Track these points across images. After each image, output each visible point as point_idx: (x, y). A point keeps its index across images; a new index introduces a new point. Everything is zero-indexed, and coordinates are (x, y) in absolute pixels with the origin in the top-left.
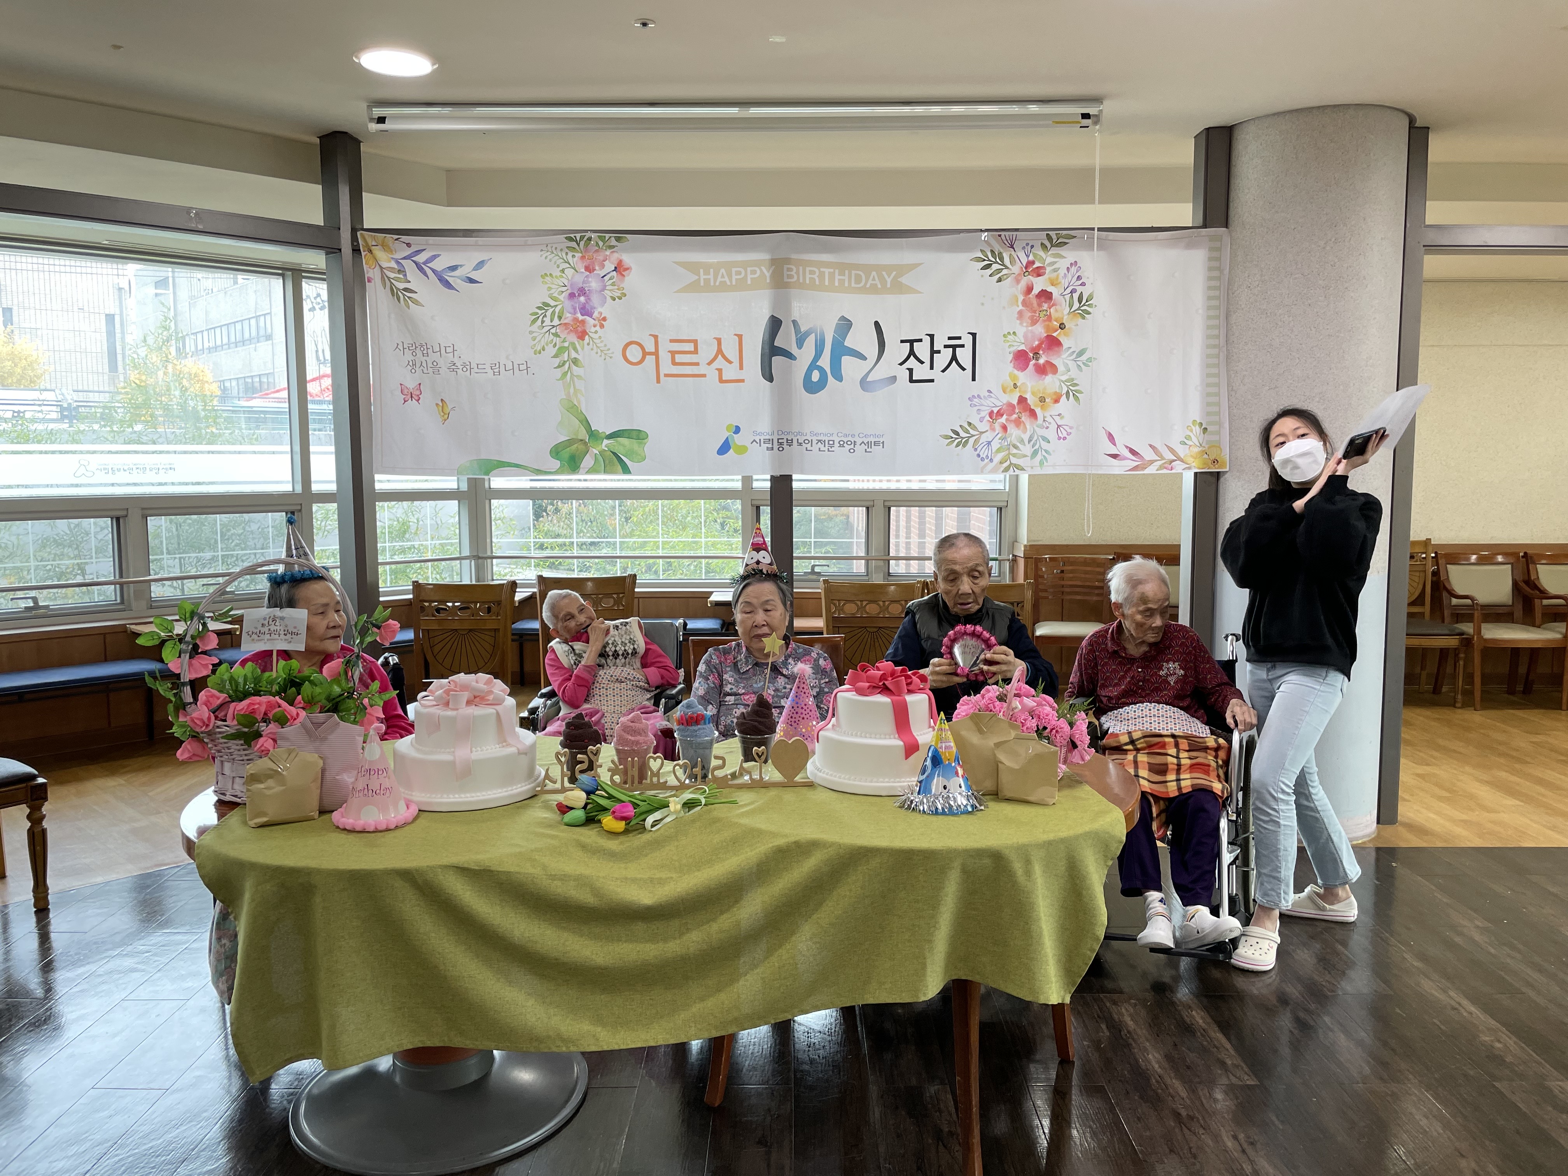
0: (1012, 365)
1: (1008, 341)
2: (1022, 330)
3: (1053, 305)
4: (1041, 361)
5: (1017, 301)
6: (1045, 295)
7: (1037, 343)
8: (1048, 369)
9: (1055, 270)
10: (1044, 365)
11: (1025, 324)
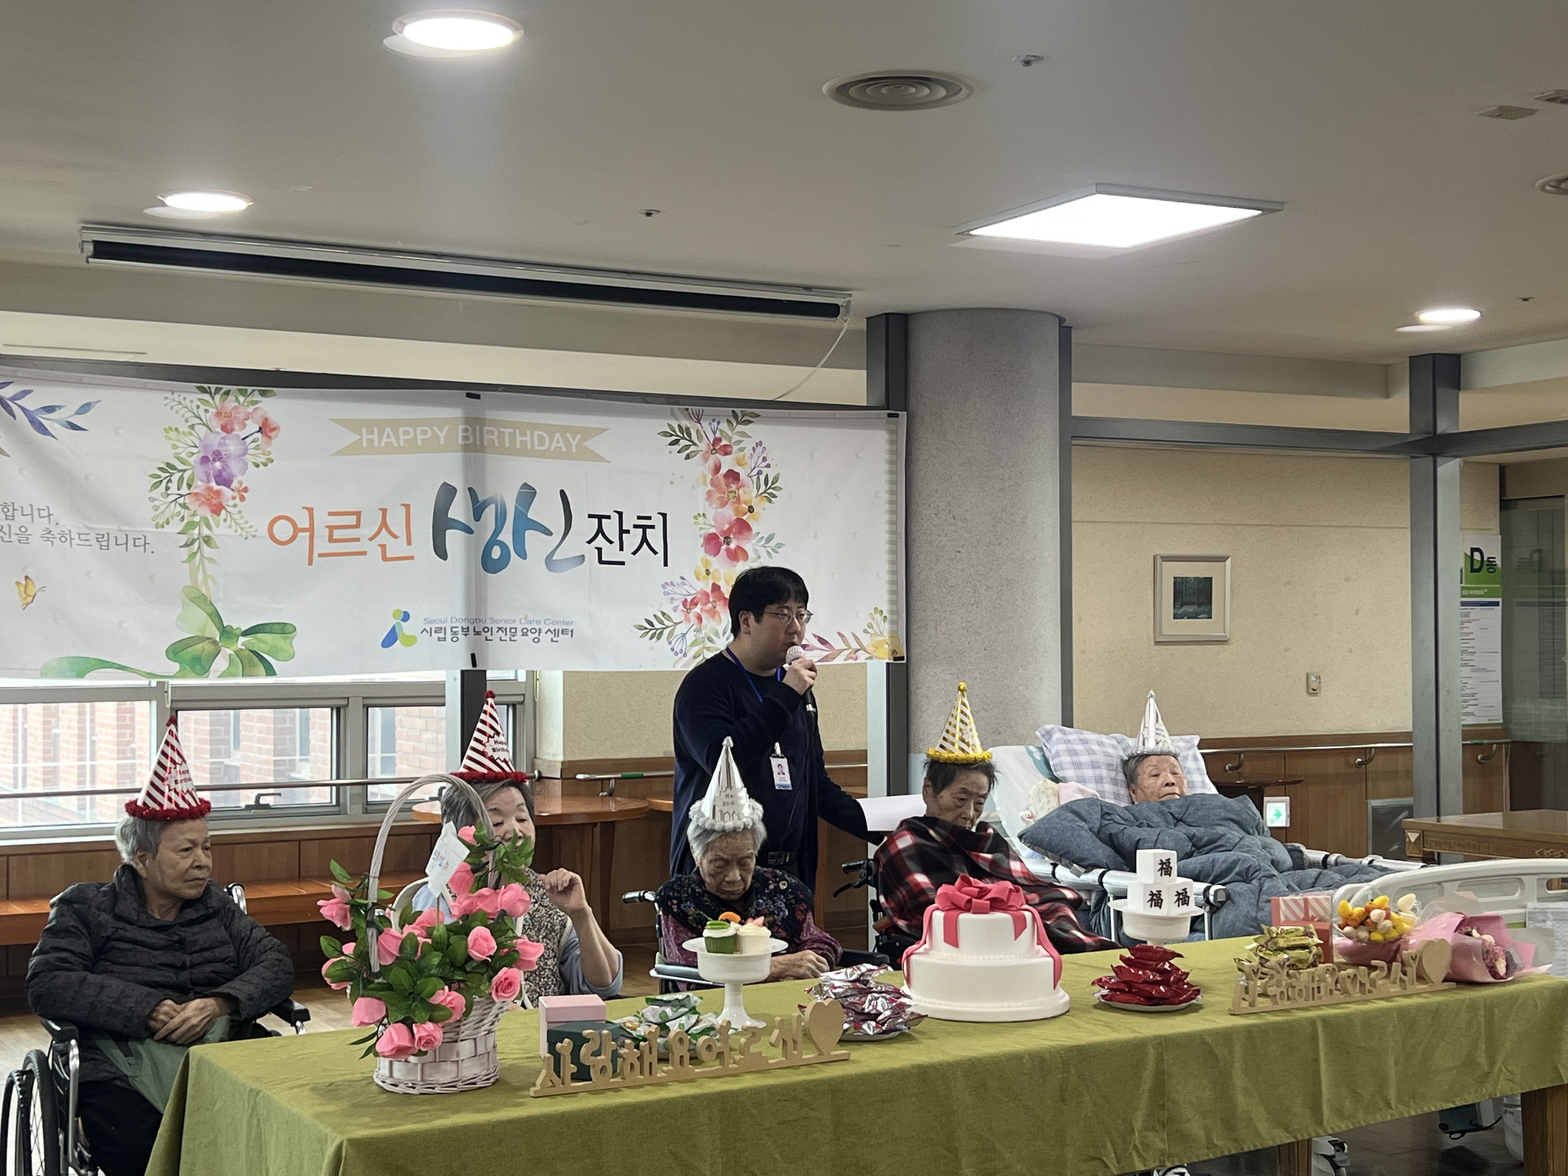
0: (703, 549)
1: (699, 524)
2: (711, 513)
3: (741, 487)
4: (733, 546)
5: (705, 481)
6: (733, 476)
7: (727, 526)
8: (740, 555)
9: (742, 450)
10: (735, 550)
11: (714, 506)
